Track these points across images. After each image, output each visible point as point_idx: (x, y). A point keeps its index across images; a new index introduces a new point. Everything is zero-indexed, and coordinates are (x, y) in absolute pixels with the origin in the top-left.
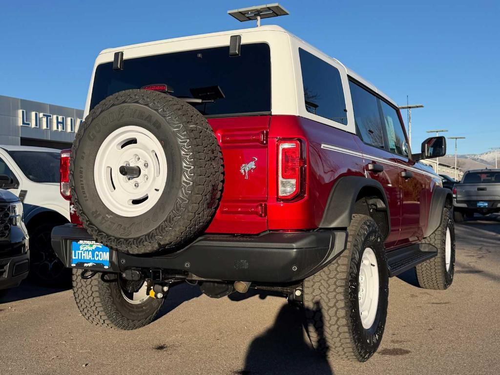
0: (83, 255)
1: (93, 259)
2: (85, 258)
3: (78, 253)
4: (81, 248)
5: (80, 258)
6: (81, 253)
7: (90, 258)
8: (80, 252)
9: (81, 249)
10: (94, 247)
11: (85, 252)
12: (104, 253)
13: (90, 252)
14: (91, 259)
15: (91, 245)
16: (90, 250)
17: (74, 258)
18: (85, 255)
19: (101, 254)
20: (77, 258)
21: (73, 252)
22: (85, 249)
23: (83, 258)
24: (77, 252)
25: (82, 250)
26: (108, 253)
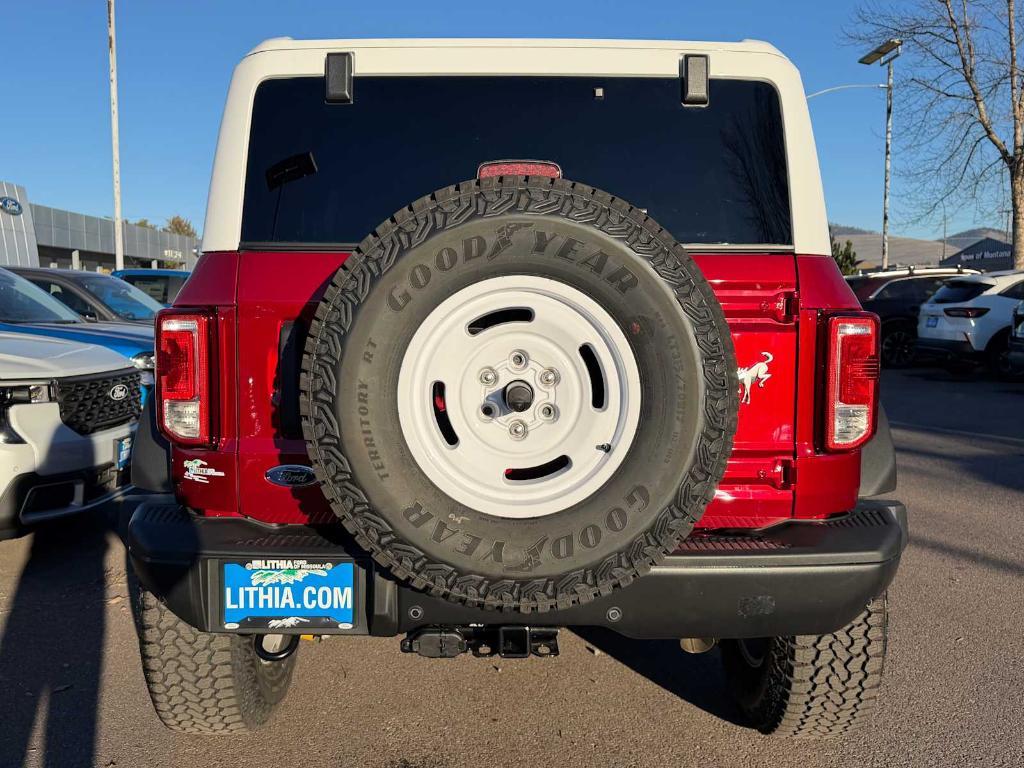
0: (262, 597)
1: (299, 606)
2: (270, 606)
3: (247, 594)
4: (256, 579)
5: (252, 605)
6: (256, 594)
7: (287, 605)
8: (251, 590)
9: (254, 583)
10: (300, 576)
11: (270, 589)
12: (337, 590)
13: (288, 590)
14: (292, 606)
15: (291, 571)
16: (288, 585)
17: (229, 605)
18: (269, 597)
19: (325, 593)
20: (242, 606)
21: (228, 591)
22: (268, 581)
23: (261, 605)
24: (241, 590)
25: (260, 585)
26: (349, 591)
